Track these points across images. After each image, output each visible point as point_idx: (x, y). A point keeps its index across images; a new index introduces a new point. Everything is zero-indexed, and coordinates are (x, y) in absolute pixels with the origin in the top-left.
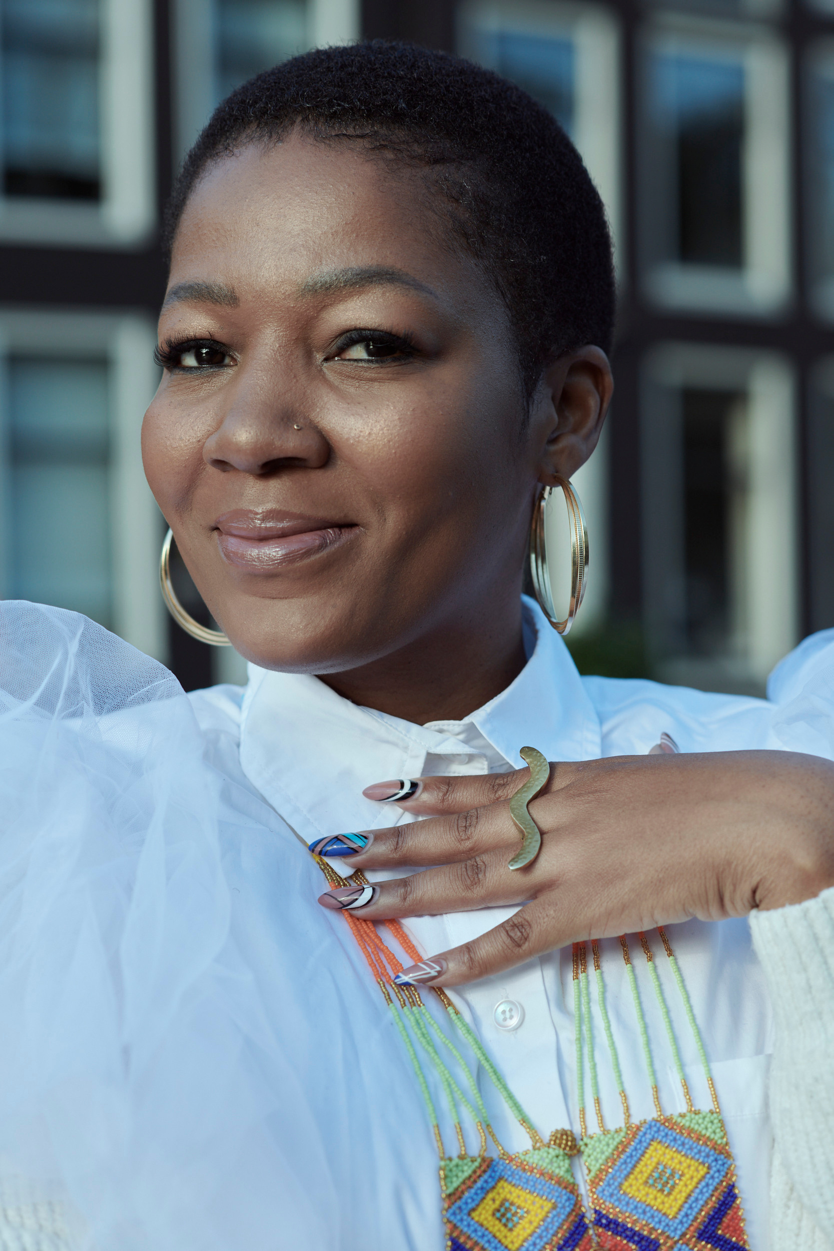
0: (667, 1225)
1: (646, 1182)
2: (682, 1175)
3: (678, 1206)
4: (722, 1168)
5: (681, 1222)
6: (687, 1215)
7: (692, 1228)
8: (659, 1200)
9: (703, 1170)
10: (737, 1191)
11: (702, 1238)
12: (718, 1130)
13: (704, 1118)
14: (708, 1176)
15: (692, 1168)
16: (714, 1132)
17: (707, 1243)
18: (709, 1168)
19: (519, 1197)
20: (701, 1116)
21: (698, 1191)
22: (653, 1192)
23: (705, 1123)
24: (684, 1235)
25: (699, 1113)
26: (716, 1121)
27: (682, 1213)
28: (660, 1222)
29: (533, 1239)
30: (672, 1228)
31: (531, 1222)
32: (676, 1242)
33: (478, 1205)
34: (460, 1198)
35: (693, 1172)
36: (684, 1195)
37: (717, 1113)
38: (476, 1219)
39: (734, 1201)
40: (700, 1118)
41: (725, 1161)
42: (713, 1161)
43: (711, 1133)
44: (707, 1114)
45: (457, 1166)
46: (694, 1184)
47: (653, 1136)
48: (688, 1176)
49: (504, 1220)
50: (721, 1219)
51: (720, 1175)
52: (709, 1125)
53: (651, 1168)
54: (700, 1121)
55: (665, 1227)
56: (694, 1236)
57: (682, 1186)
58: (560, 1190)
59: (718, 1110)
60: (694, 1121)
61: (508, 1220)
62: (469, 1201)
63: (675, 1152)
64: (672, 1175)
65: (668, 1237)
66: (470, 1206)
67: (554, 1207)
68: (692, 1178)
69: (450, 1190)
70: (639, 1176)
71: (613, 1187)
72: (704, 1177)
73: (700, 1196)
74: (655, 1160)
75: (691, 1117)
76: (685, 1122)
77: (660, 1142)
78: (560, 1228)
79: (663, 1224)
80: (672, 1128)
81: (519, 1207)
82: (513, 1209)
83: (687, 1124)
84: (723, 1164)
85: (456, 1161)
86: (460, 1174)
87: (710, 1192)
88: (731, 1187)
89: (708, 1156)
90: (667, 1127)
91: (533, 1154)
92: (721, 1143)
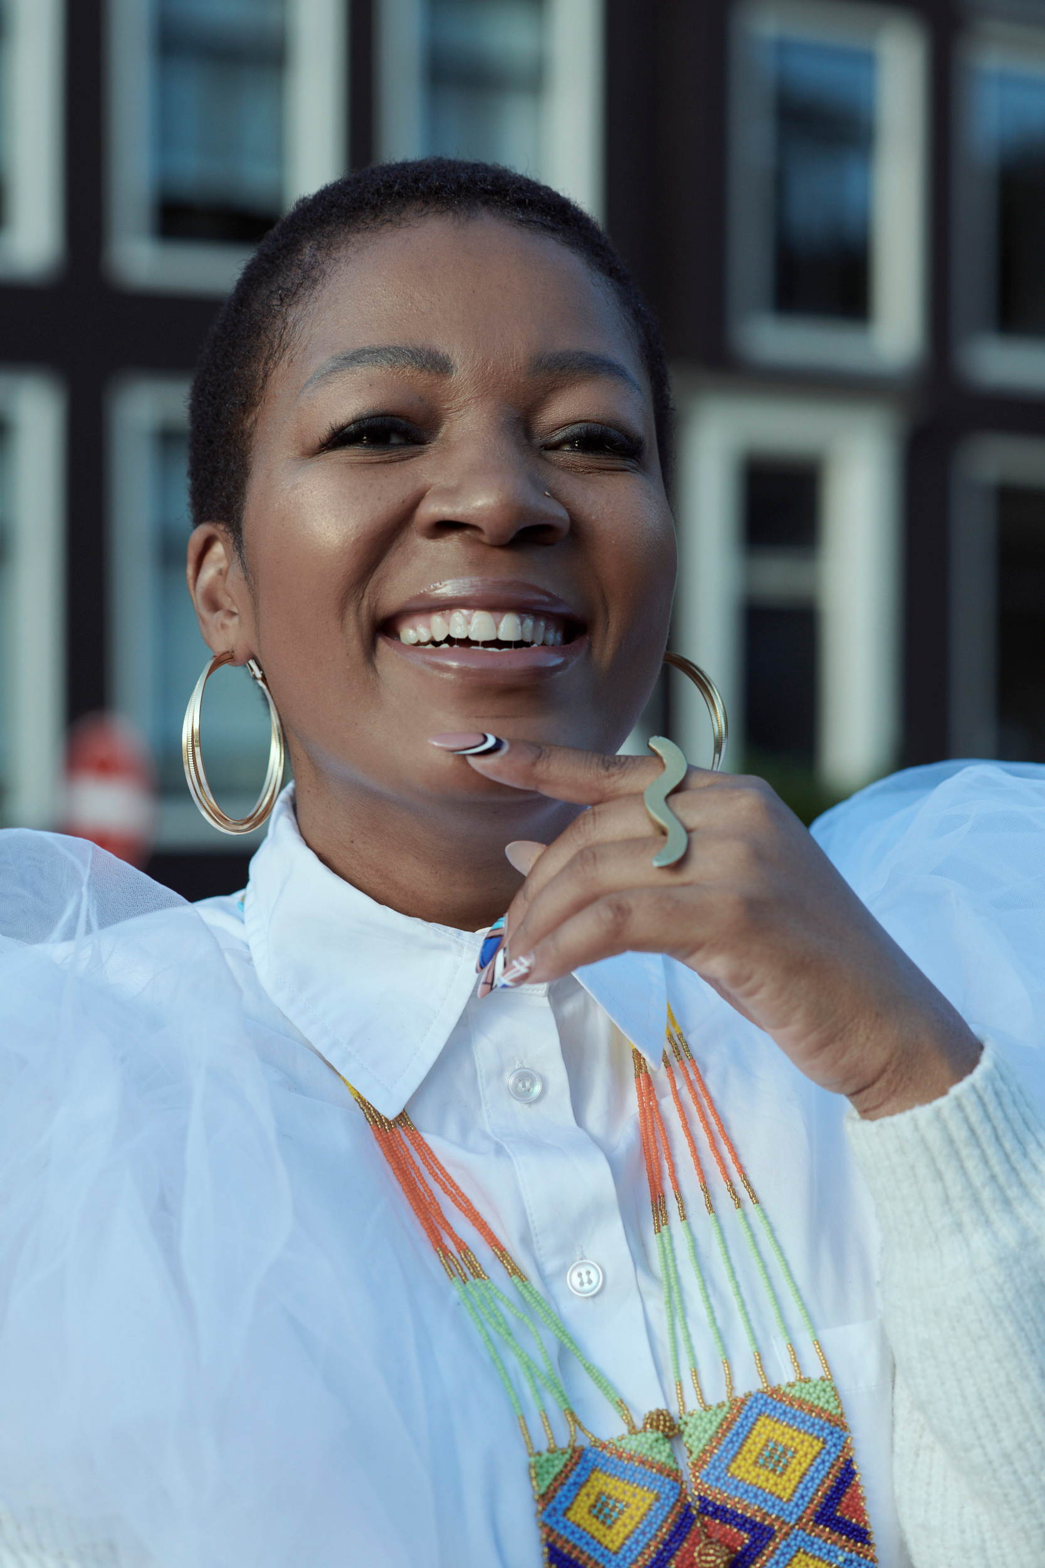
0: (782, 1509)
1: (755, 1463)
2: (796, 1452)
3: (792, 1487)
4: (838, 1442)
5: (797, 1505)
6: (802, 1497)
7: (808, 1511)
8: (771, 1482)
9: (818, 1446)
10: (855, 1467)
11: (819, 1522)
12: (832, 1399)
13: (815, 1386)
14: (824, 1452)
15: (806, 1444)
16: (828, 1402)
17: (826, 1526)
18: (825, 1442)
19: (615, 1488)
20: (811, 1384)
21: (813, 1469)
22: (764, 1473)
23: (817, 1392)
24: (800, 1518)
25: (810, 1381)
26: (828, 1389)
27: (797, 1495)
28: (773, 1506)
29: (635, 1535)
30: (787, 1512)
31: (632, 1518)
32: (793, 1527)
33: (572, 1503)
34: (553, 1497)
35: (807, 1448)
36: (798, 1474)
37: (829, 1380)
38: (572, 1519)
39: (852, 1478)
40: (811, 1387)
41: (841, 1433)
42: (828, 1435)
43: (824, 1403)
44: (818, 1381)
45: (548, 1460)
46: (808, 1461)
47: (761, 1410)
48: (801, 1453)
49: (601, 1517)
50: (839, 1499)
51: (837, 1449)
52: (822, 1394)
53: (760, 1446)
54: (811, 1390)
55: (779, 1511)
56: (811, 1520)
57: (796, 1465)
58: (662, 1478)
59: (829, 1377)
60: (804, 1391)
61: (605, 1516)
62: (563, 1499)
63: (786, 1426)
64: (784, 1453)
65: (783, 1522)
66: (565, 1505)
67: (657, 1499)
68: (806, 1455)
69: (543, 1490)
70: (748, 1456)
71: (719, 1470)
72: (819, 1453)
73: (816, 1475)
74: (764, 1437)
75: (800, 1386)
76: (794, 1392)
77: (768, 1416)
78: (665, 1521)
79: (777, 1508)
80: (781, 1400)
81: (617, 1500)
82: (611, 1503)
83: (798, 1395)
84: (839, 1438)
85: (546, 1455)
86: (551, 1470)
87: (827, 1469)
88: (849, 1462)
89: (822, 1429)
90: (775, 1399)
91: (630, 1439)
92: (837, 1414)
